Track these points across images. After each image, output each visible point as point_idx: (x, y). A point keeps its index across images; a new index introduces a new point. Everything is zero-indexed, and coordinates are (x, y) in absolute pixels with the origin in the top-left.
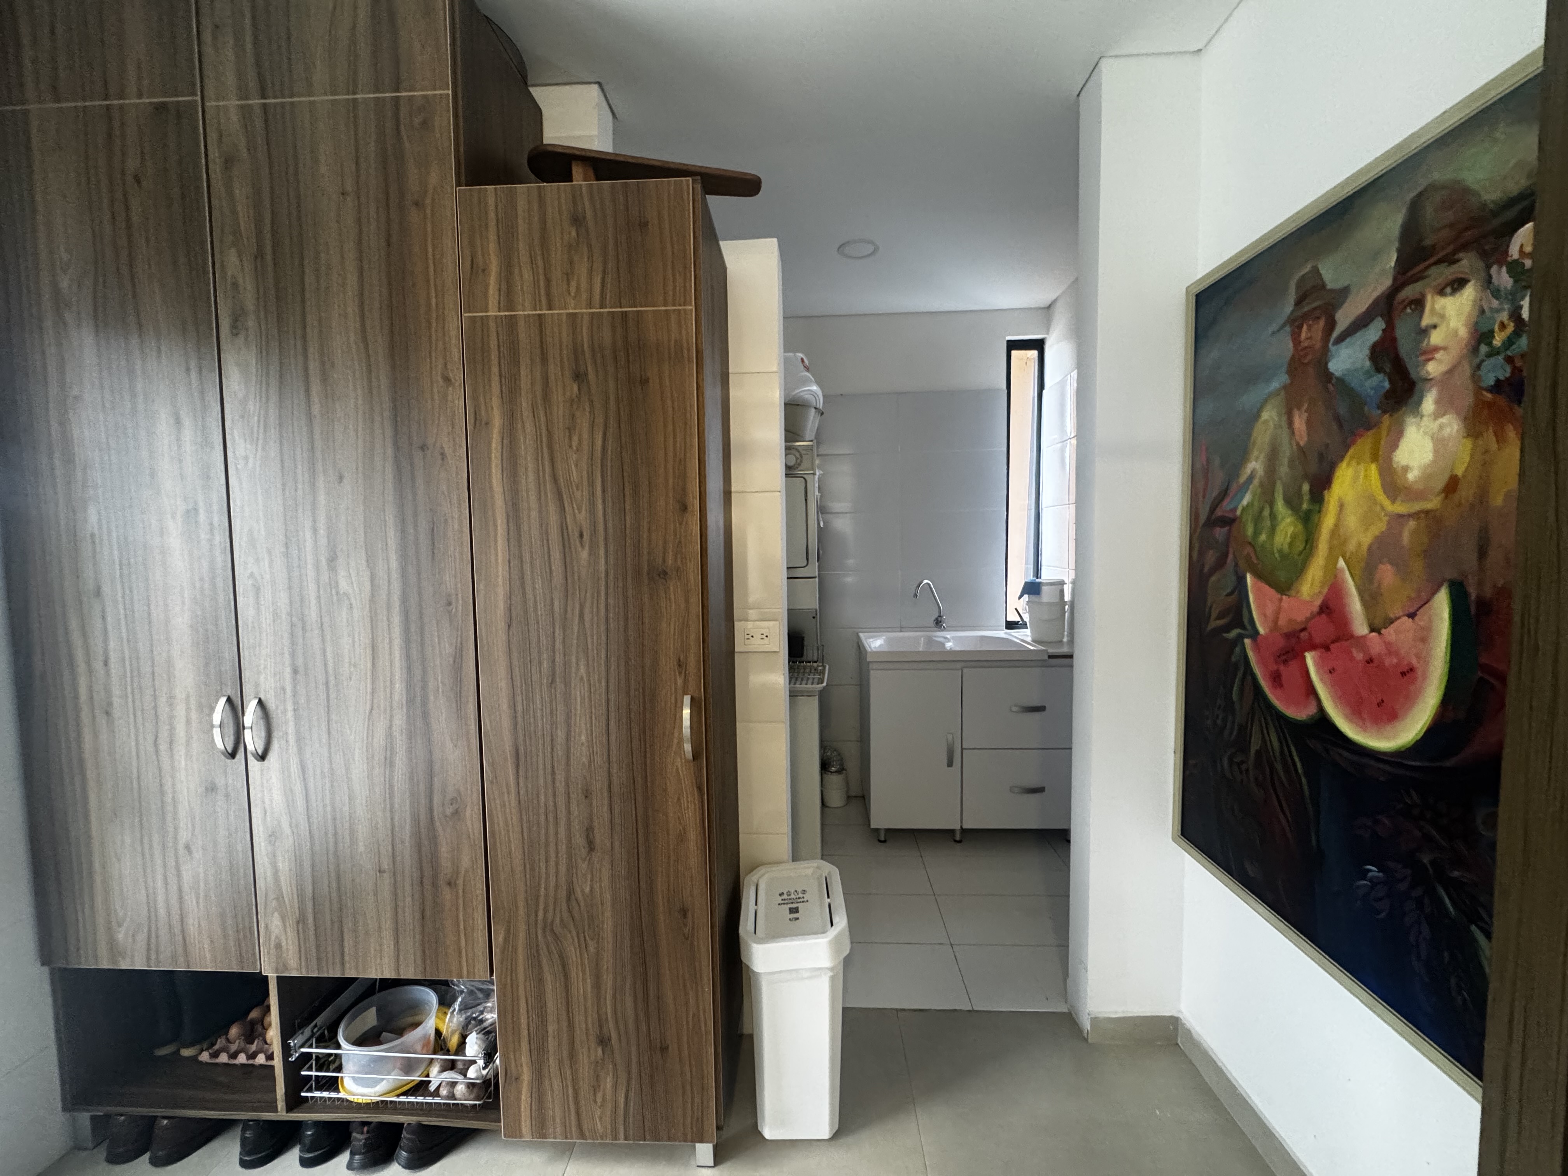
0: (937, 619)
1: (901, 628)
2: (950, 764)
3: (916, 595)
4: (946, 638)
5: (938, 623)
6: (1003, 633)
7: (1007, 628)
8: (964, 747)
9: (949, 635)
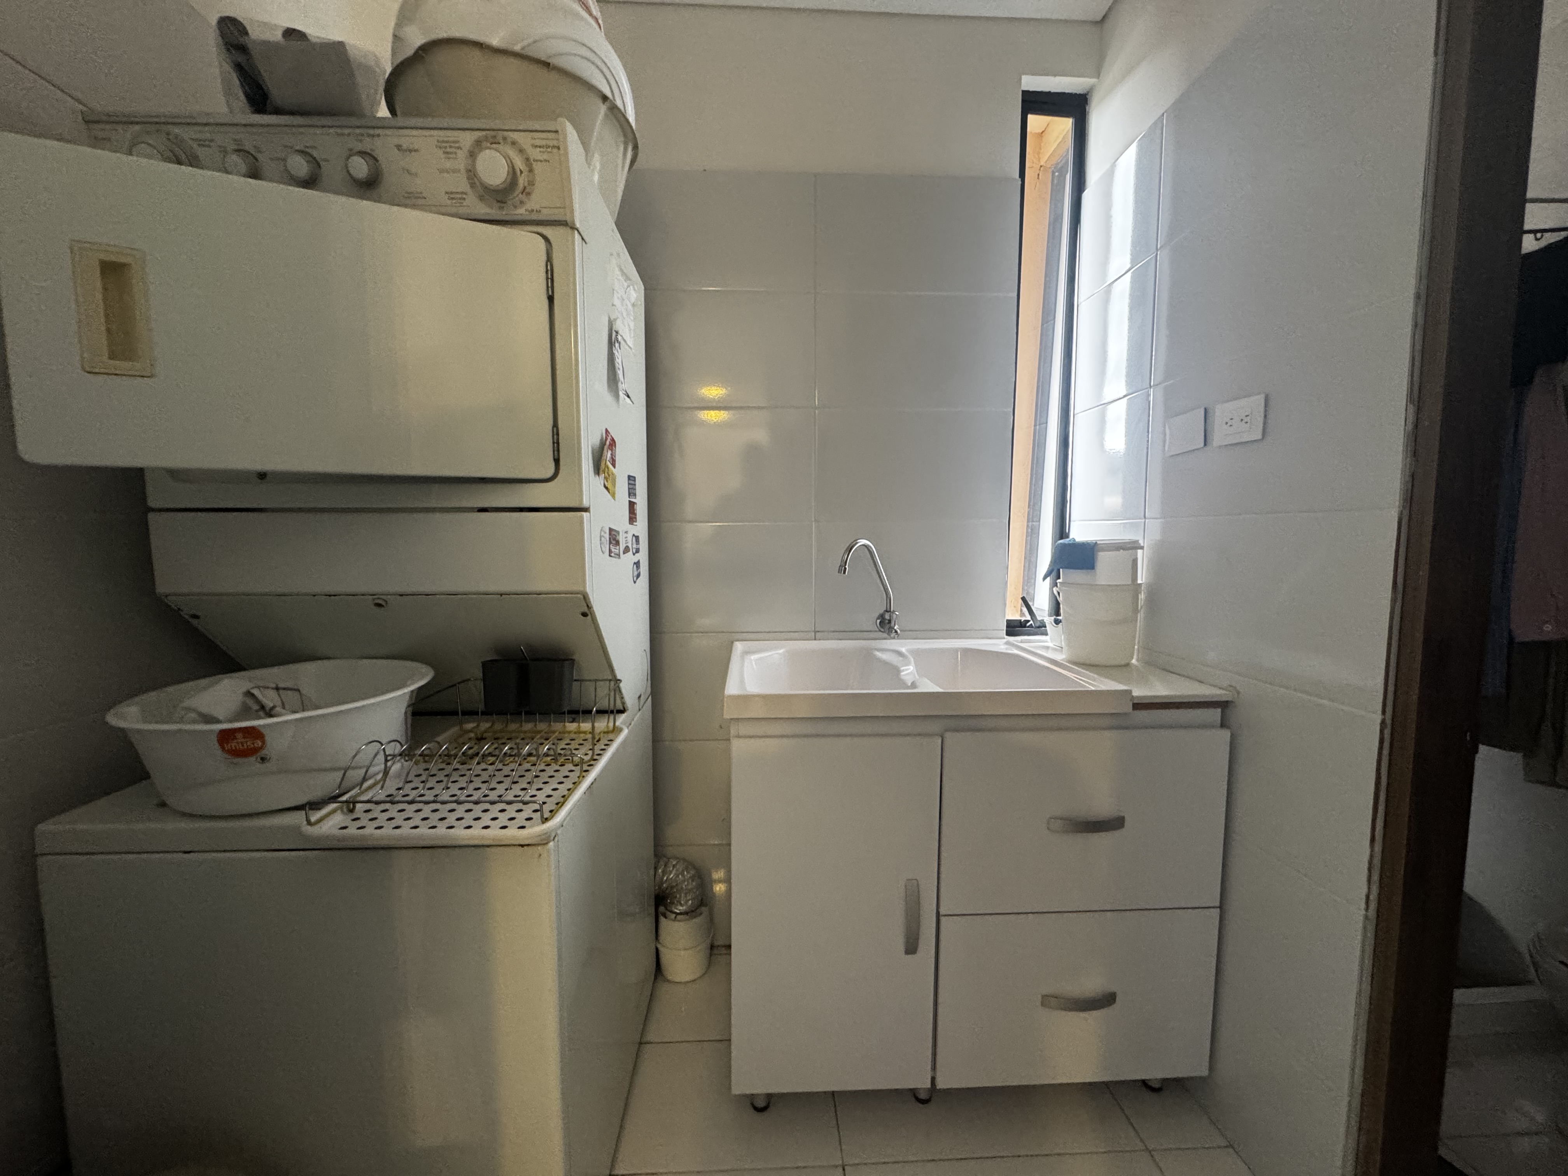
0: (882, 617)
1: (815, 632)
2: (911, 948)
3: (842, 569)
4: (900, 654)
5: (885, 624)
6: (1002, 644)
7: (1010, 633)
8: (942, 911)
9: (904, 646)
